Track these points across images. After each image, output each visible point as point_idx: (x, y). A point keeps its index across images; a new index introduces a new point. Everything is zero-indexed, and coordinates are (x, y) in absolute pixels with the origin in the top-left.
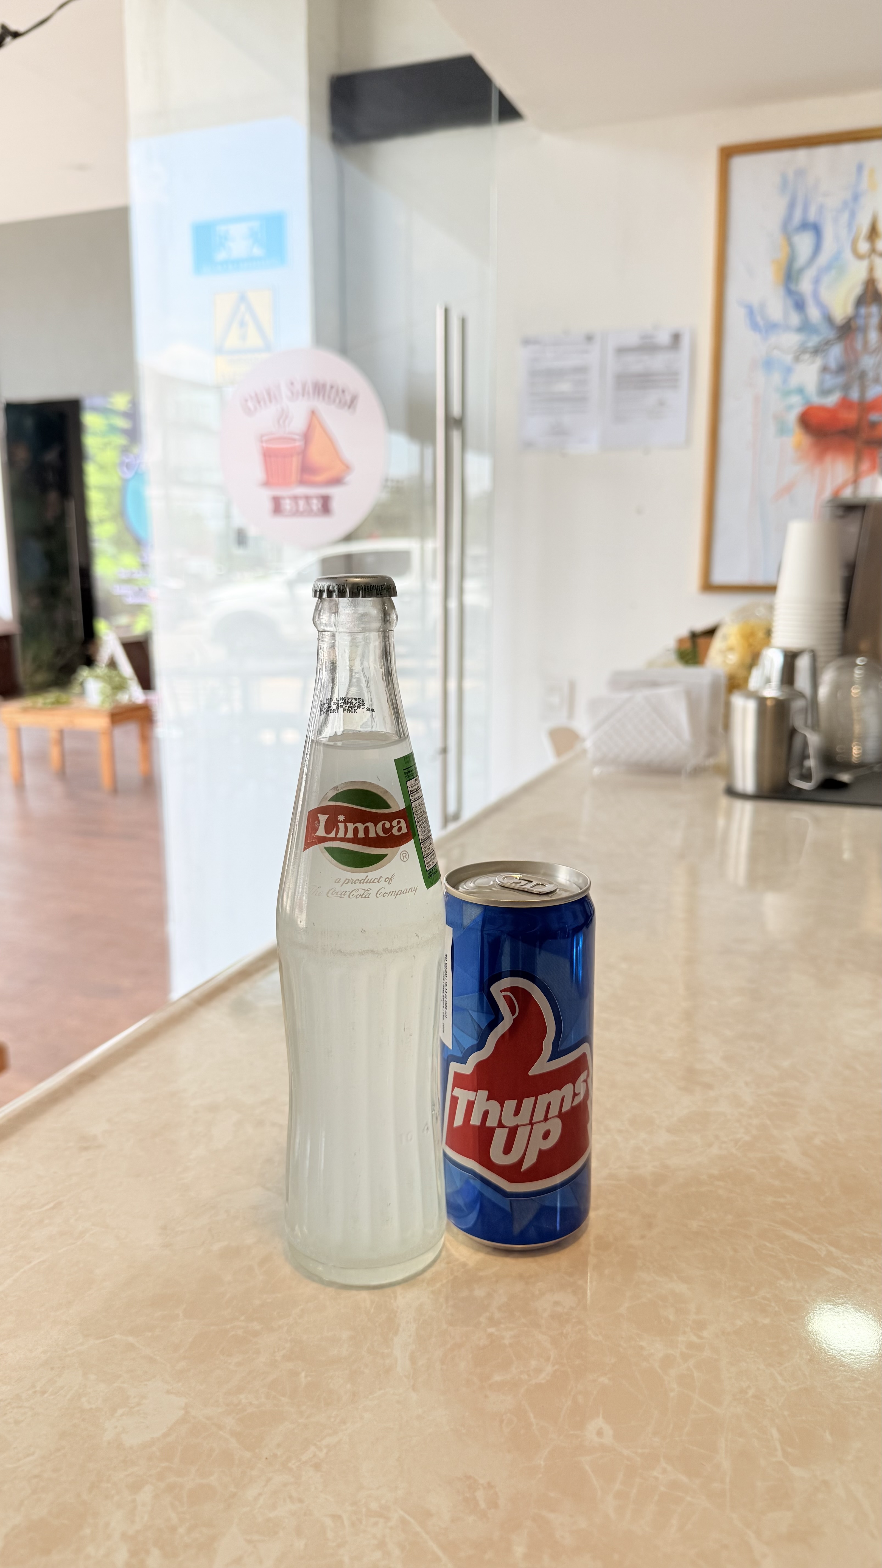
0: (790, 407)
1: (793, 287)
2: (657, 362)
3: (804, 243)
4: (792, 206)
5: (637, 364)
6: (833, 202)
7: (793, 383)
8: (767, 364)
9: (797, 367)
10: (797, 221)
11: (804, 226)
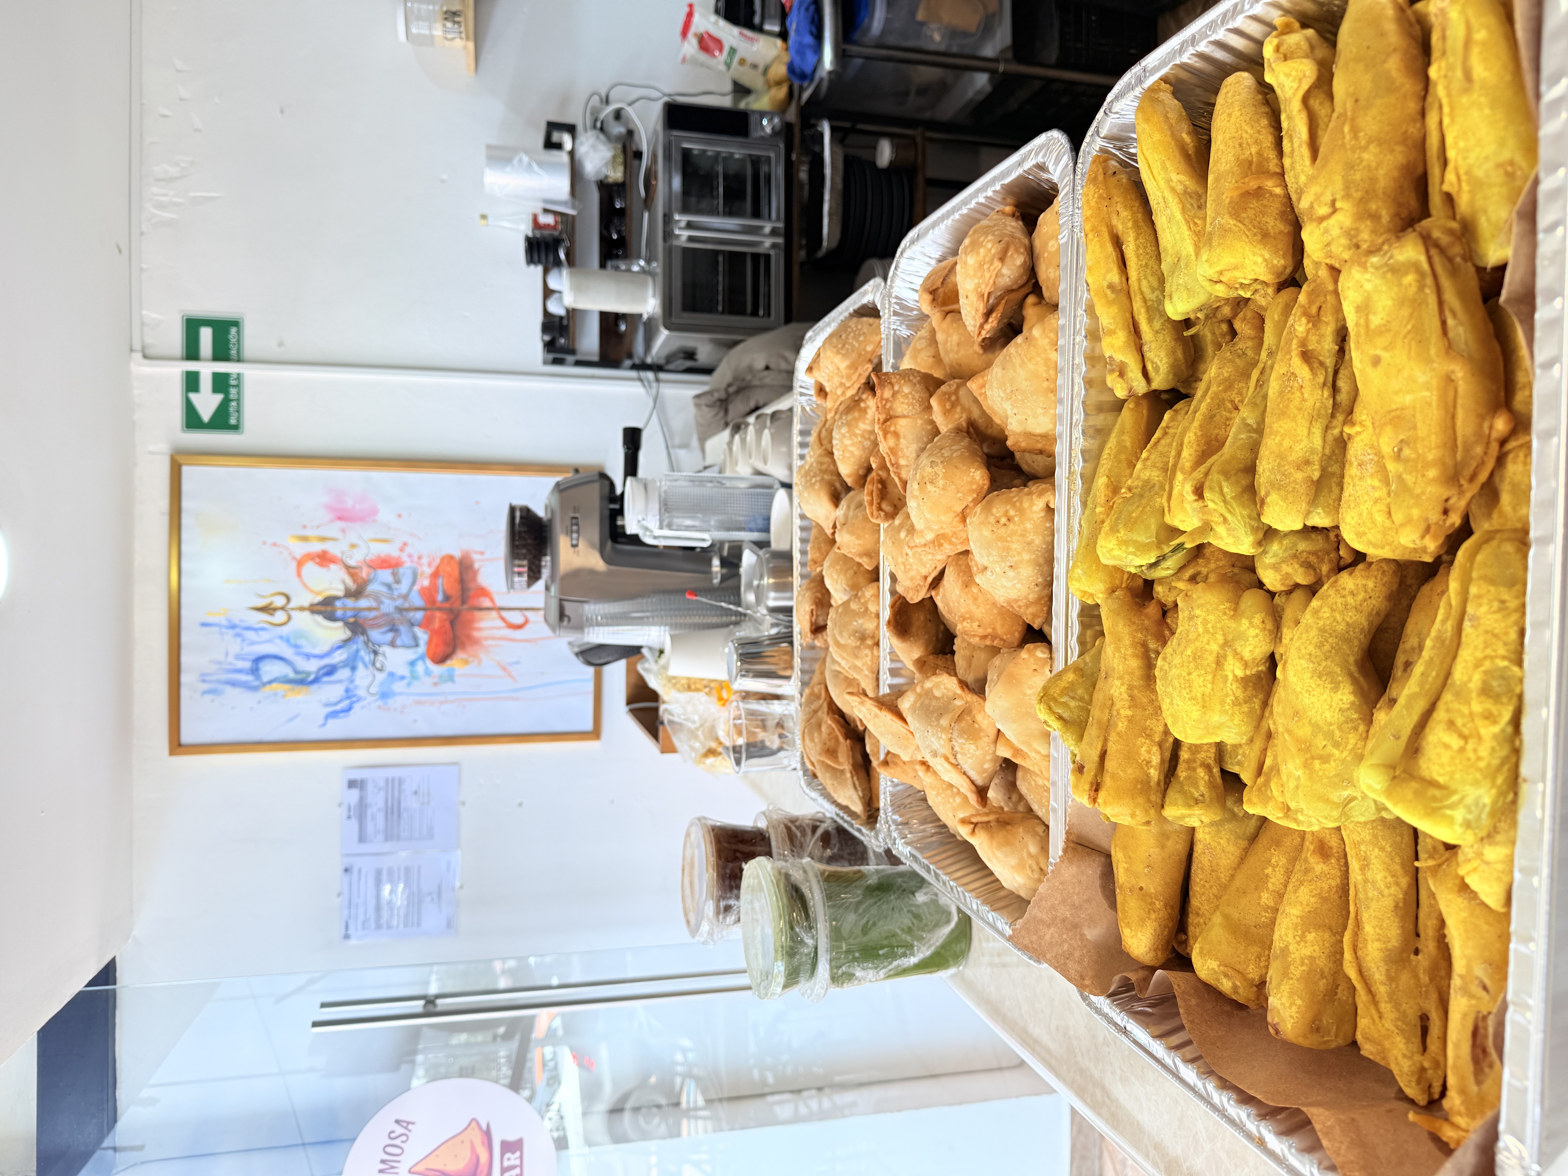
0: (428, 673)
1: (312, 677)
2: (376, 800)
3: (270, 670)
4: (234, 684)
5: (377, 821)
6: (234, 646)
7: (404, 671)
8: (385, 695)
9: (389, 668)
10: (249, 678)
11: (255, 671)
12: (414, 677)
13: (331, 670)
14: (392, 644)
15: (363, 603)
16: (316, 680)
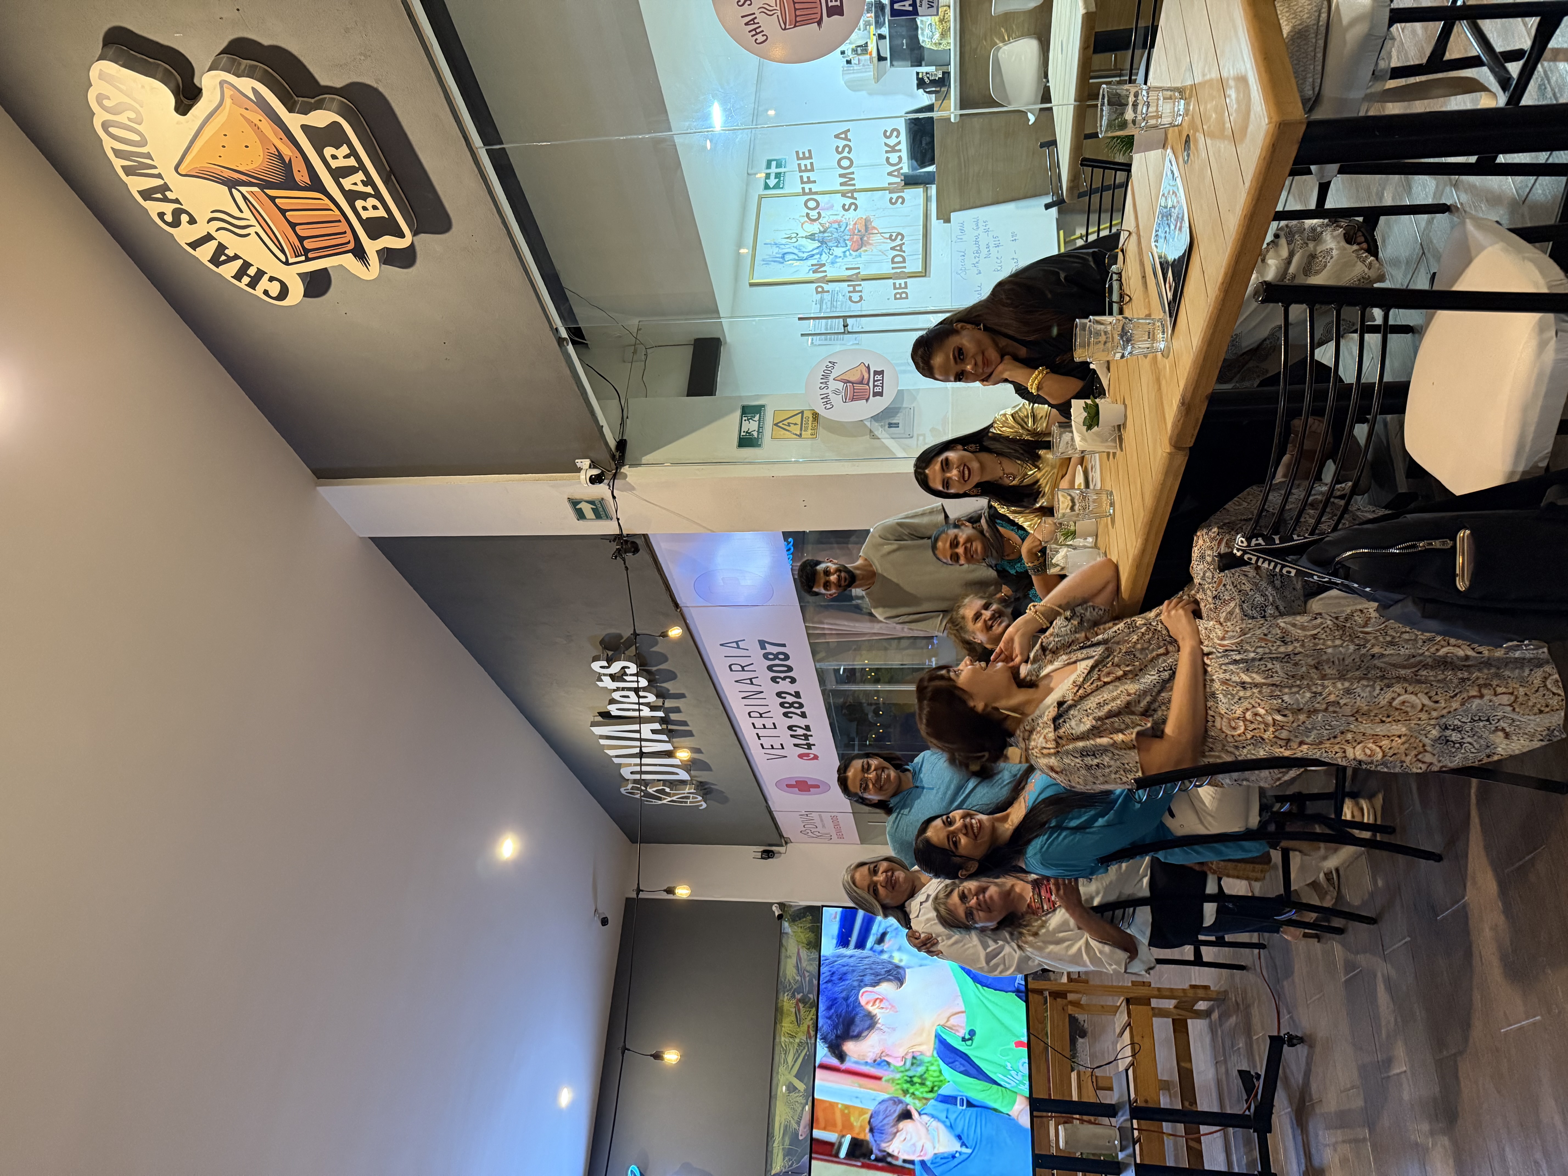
0: (850, 254)
3: (787, 257)
4: (775, 261)
6: (776, 250)
7: (842, 255)
8: (833, 263)
9: (835, 254)
10: (781, 260)
11: (783, 257)
12: (845, 256)
13: (813, 256)
14: (837, 246)
15: (826, 235)
16: (806, 259)
